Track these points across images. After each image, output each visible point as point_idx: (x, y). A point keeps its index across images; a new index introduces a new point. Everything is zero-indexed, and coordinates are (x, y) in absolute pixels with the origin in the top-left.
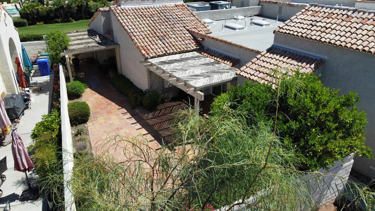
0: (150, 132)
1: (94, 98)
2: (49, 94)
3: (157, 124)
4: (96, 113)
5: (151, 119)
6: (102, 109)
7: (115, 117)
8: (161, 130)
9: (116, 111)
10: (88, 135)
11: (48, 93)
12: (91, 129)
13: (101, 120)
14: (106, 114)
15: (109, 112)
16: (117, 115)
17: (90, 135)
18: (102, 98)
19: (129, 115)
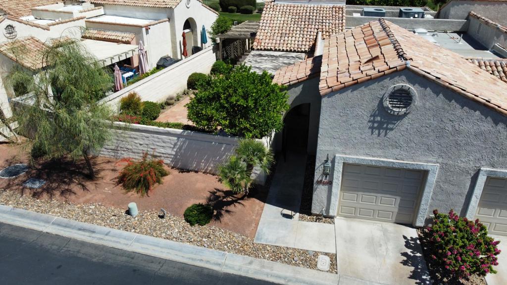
10: (188, 96)
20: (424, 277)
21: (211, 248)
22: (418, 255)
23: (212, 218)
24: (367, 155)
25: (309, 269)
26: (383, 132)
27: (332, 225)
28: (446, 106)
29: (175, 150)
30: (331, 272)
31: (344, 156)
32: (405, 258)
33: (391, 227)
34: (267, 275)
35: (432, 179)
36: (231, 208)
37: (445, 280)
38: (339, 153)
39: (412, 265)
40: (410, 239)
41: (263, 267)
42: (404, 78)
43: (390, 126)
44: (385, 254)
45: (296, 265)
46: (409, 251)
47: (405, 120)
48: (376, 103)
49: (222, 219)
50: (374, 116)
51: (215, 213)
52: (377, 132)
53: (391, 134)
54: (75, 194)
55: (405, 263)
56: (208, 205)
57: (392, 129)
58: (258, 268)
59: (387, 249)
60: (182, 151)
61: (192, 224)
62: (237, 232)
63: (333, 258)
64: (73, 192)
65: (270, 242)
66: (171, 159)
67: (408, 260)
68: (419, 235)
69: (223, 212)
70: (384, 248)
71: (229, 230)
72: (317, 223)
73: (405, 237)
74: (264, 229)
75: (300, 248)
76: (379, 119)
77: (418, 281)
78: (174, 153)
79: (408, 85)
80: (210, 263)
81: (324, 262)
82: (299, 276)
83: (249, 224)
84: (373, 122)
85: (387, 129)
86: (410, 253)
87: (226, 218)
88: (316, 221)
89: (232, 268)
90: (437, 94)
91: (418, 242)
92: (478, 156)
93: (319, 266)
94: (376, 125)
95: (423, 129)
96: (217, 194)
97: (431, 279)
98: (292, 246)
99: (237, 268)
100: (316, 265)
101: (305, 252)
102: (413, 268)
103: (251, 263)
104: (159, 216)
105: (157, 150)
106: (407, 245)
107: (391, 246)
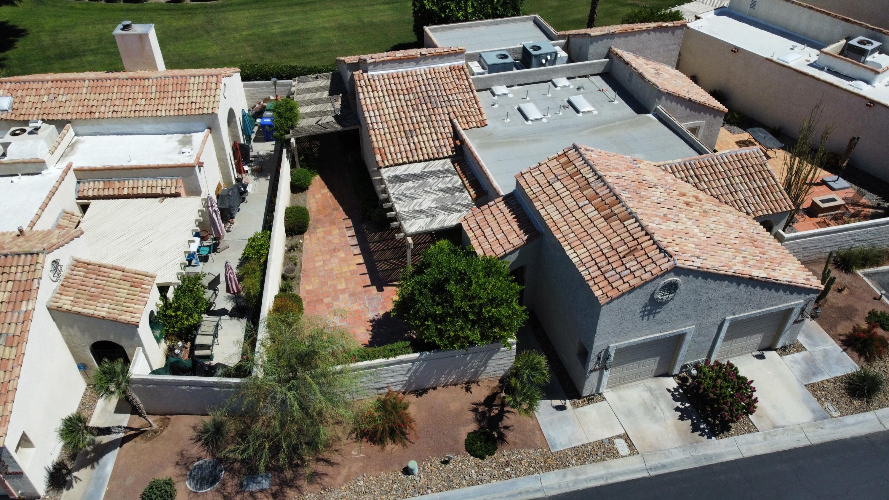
0: (366, 263)
1: (322, 194)
2: (270, 180)
3: (379, 251)
4: (318, 221)
5: (376, 242)
6: (326, 216)
7: (337, 231)
8: (379, 261)
9: (341, 222)
10: (301, 252)
11: (269, 178)
12: (306, 244)
13: (320, 232)
14: (328, 224)
15: (333, 223)
16: (340, 229)
17: (304, 252)
18: (330, 197)
19: (352, 232)
20: (702, 426)
21: (519, 476)
22: (687, 405)
23: (496, 442)
24: (637, 337)
25: (615, 460)
26: (651, 317)
27: (604, 403)
28: (704, 285)
29: (409, 375)
30: (634, 454)
31: (617, 344)
32: (679, 413)
33: (652, 383)
34: (586, 480)
35: (688, 338)
36: (506, 422)
37: (717, 422)
38: (613, 343)
39: (688, 418)
40: (673, 390)
41: (577, 474)
42: (672, 274)
43: (658, 310)
44: (662, 415)
45: (604, 460)
46: (678, 404)
47: (671, 303)
48: (648, 297)
49: (507, 439)
50: (645, 307)
51: (496, 436)
52: (647, 318)
53: (658, 316)
54: (326, 475)
55: (681, 418)
56: (481, 428)
57: (659, 312)
58: (573, 478)
59: (661, 410)
60: (418, 374)
61: (482, 458)
62: (530, 447)
63: (626, 437)
64: (322, 474)
65: (566, 445)
66: (401, 386)
67: (684, 414)
68: (678, 384)
69: (502, 430)
70: (658, 409)
71: (522, 448)
72: (591, 405)
73: (669, 390)
74: (550, 433)
75: (594, 440)
76: (649, 308)
77: (699, 432)
78: (407, 379)
79: (675, 278)
80: (531, 492)
81: (621, 446)
82: (612, 471)
83: (534, 433)
84: (644, 312)
85: (655, 313)
86: (681, 406)
87: (510, 436)
88: (589, 403)
89: (552, 488)
90: (697, 278)
91: (681, 391)
92: (724, 310)
93: (621, 453)
94: (646, 313)
95: (684, 305)
96: (480, 410)
97: (707, 426)
98: (586, 442)
99: (556, 486)
100: (618, 452)
101: (601, 443)
102: (689, 421)
103: (565, 475)
104: (442, 462)
105: (384, 382)
106: (675, 399)
107: (663, 404)
